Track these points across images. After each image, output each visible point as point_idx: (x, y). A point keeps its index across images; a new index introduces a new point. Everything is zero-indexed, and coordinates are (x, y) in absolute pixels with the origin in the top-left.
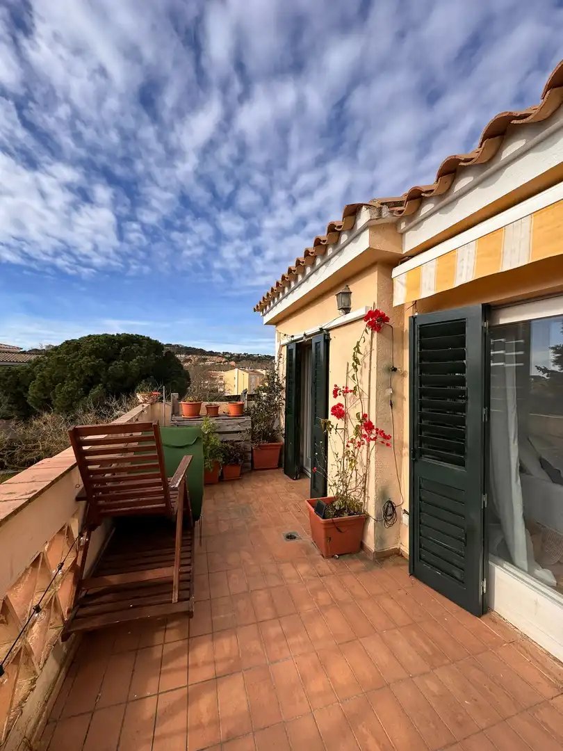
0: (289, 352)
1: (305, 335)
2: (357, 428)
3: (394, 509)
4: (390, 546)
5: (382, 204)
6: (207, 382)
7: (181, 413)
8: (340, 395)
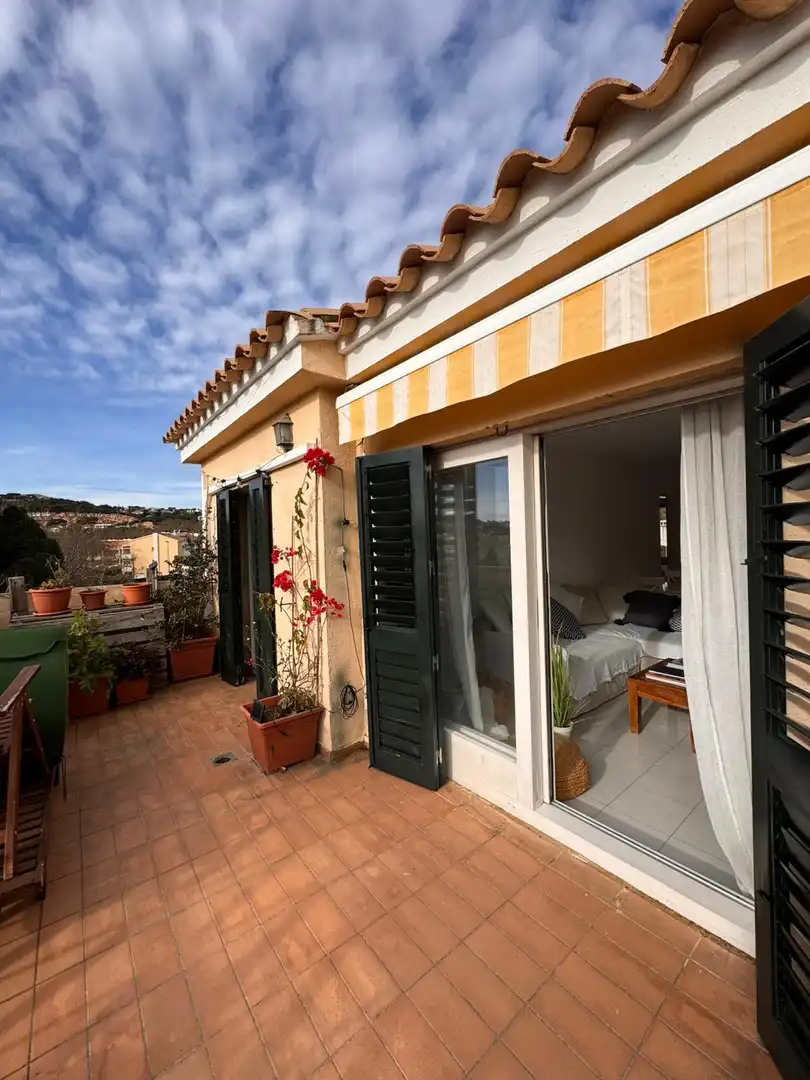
0: (221, 504)
1: (239, 479)
2: (305, 600)
3: (354, 694)
4: (352, 740)
5: (314, 316)
6: (99, 558)
7: (30, 610)
8: (282, 558)
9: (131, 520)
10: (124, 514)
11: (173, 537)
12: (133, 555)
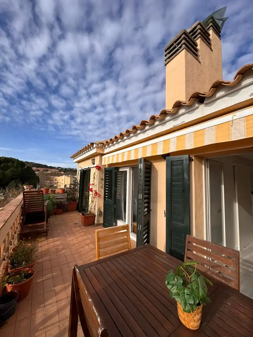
0: (81, 173)
1: (85, 168)
2: (94, 194)
3: (101, 213)
4: (101, 222)
5: (99, 143)
6: (48, 182)
9: (58, 171)
10: (56, 169)
11: (69, 177)
12: (57, 182)
